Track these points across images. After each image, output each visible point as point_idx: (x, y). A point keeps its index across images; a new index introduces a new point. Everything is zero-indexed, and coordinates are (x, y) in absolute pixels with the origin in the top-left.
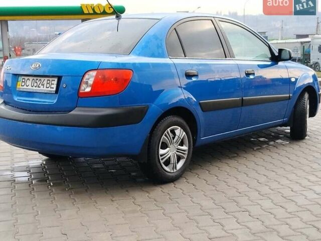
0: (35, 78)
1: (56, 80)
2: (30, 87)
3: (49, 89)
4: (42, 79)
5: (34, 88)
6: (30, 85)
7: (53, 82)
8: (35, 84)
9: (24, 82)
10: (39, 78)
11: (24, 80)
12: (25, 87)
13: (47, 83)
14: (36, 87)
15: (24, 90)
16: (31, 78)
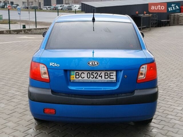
6: (86, 77)
11: (77, 74)
13: (105, 75)
14: (92, 78)
15: (80, 81)
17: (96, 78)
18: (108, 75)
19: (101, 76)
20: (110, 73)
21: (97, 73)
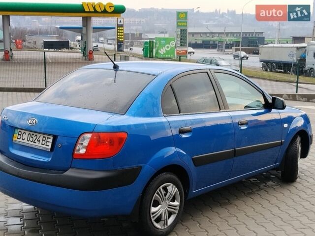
0: (31, 133)
1: (52, 138)
2: (26, 141)
3: (45, 146)
4: (38, 135)
5: (30, 142)
6: (26, 139)
7: (49, 140)
8: (31, 139)
9: (20, 135)
10: (35, 134)
11: (20, 133)
12: (21, 140)
13: (43, 140)
14: (31, 142)
15: (21, 143)
16: (27, 133)
17: (34, 142)
18: (45, 140)
19: (39, 141)
20: (48, 138)
21: (36, 135)
